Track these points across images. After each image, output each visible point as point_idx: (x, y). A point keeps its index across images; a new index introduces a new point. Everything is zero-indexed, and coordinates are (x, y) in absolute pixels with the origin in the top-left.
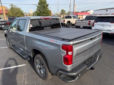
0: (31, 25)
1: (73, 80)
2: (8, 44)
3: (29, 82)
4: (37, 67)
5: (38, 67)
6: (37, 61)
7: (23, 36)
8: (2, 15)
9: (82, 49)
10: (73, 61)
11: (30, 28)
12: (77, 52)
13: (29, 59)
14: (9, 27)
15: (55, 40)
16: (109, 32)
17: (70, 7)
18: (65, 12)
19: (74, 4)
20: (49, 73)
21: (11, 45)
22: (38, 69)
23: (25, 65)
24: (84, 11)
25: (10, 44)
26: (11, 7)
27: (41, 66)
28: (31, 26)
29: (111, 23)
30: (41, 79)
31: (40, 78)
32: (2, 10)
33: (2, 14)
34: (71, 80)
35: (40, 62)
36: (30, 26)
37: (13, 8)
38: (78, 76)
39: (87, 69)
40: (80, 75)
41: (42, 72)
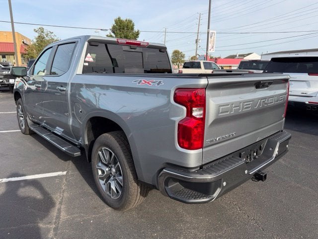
0: (89, 55)
1: (203, 197)
2: (19, 122)
3: (72, 214)
4: (100, 172)
5: (103, 172)
6: (100, 153)
7: (65, 84)
8: (12, 57)
9: (232, 108)
10: (206, 141)
11: (87, 64)
12: (218, 112)
13: (78, 154)
14: (28, 72)
15: (154, 80)
16: (307, 101)
17: (197, 42)
18: (183, 56)
19: (208, 33)
20: (135, 184)
21: (29, 121)
22: (102, 179)
23: (65, 173)
24: (236, 56)
25: (26, 121)
26: (37, 35)
27: (110, 170)
28: (90, 58)
29: (310, 74)
30: (108, 209)
31: (106, 206)
32: (15, 43)
33: (13, 54)
34: (200, 197)
35: (111, 154)
36: (87, 59)
37: (44, 38)
38: (220, 187)
39: (246, 172)
40: (225, 184)
41: (113, 187)
